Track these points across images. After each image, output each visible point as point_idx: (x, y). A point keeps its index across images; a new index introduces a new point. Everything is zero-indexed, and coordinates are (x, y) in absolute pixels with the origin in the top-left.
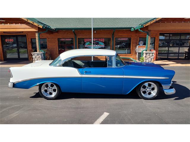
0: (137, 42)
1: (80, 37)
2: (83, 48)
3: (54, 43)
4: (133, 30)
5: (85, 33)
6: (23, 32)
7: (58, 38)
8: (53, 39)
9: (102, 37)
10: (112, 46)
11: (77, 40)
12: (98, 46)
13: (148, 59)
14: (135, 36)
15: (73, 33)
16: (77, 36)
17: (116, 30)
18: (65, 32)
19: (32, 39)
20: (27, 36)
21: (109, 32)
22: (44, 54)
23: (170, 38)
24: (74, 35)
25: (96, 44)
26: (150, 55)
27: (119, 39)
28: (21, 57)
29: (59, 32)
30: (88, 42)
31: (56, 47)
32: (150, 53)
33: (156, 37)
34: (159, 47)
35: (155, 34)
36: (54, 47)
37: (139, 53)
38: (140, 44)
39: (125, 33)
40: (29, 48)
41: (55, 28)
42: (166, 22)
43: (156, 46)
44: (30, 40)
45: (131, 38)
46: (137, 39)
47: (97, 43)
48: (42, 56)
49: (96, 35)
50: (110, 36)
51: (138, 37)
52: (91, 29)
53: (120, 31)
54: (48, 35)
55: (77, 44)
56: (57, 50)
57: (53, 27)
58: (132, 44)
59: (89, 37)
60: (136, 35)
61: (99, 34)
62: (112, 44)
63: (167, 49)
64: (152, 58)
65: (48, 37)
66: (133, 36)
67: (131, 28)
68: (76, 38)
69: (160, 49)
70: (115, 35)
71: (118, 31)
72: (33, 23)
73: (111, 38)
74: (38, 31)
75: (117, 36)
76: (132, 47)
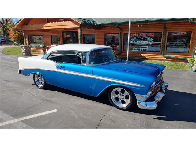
3: (101, 38)
7: (105, 34)
8: (100, 35)
9: (152, 32)
10: (163, 42)
11: (122, 35)
12: (146, 42)
15: (119, 28)
16: (123, 31)
18: (112, 28)
19: (84, 35)
21: (161, 24)
24: (120, 30)
25: (144, 40)
27: (174, 34)
30: (135, 37)
31: (102, 42)
36: (101, 42)
39: (183, 25)
45: (191, 32)
47: (145, 38)
49: (144, 29)
50: (161, 30)
54: (97, 31)
55: (122, 40)
58: (192, 40)
59: (136, 31)
61: (147, 28)
62: (163, 40)
65: (96, 33)
66: (194, 29)
68: (122, 34)
71: (172, 24)
72: (75, 20)
73: (163, 33)
74: (80, 27)
75: (172, 30)
76: (192, 44)
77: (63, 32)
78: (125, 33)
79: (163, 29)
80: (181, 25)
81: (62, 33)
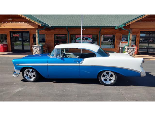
0: (121, 39)
1: (72, 33)
2: (75, 43)
3: (51, 38)
4: (117, 28)
5: (77, 30)
6: (27, 29)
7: (54, 34)
8: (50, 35)
9: (91, 34)
10: (99, 41)
11: (69, 36)
12: (87, 41)
13: (129, 53)
14: (118, 33)
15: (67, 30)
16: (70, 33)
17: (102, 28)
18: (60, 30)
19: (34, 35)
20: (30, 32)
21: (97, 29)
22: (41, 47)
23: (150, 36)
24: (67, 32)
25: (86, 40)
26: (131, 50)
27: (105, 36)
28: (25, 48)
29: (55, 29)
30: (79, 37)
31: (52, 41)
32: (131, 48)
33: (137, 35)
34: (140, 43)
35: (136, 32)
37: (121, 48)
38: (123, 40)
39: (110, 31)
40: (31, 42)
41: (52, 26)
42: (146, 22)
43: (137, 42)
44: (32, 35)
45: (115, 35)
46: (121, 36)
48: (41, 48)
49: (86, 32)
51: (122, 35)
52: (81, 27)
53: (106, 29)
54: (47, 32)
55: (69, 40)
56: (53, 44)
57: (50, 25)
58: (116, 40)
59: (80, 34)
60: (120, 33)
61: (88, 31)
63: (147, 44)
64: (133, 52)
66: (117, 33)
67: (115, 27)
68: (69, 35)
69: (140, 45)
70: (101, 32)
71: (104, 29)
72: (34, 22)
73: (98, 35)
74: (38, 29)
75: (103, 33)
76: (116, 43)
77: (11, 32)
78: (71, 34)
79: (98, 32)
80: (109, 30)
81: (9, 33)
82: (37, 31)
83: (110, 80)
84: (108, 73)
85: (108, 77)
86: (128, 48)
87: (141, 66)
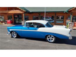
0: (67, 18)
1: (42, 15)
7: (33, 16)
9: (51, 16)
11: (40, 17)
12: (49, 19)
13: (70, 26)
17: (57, 12)
24: (39, 14)
31: (32, 19)
32: (72, 23)
58: (65, 19)
60: (67, 15)
64: (73, 25)
67: (64, 12)
70: (56, 15)
80: (61, 13)
81: (13, 15)
82: (24, 14)
83: (52, 40)
84: (51, 36)
85: (51, 38)
86: (70, 23)
87: (69, 33)
